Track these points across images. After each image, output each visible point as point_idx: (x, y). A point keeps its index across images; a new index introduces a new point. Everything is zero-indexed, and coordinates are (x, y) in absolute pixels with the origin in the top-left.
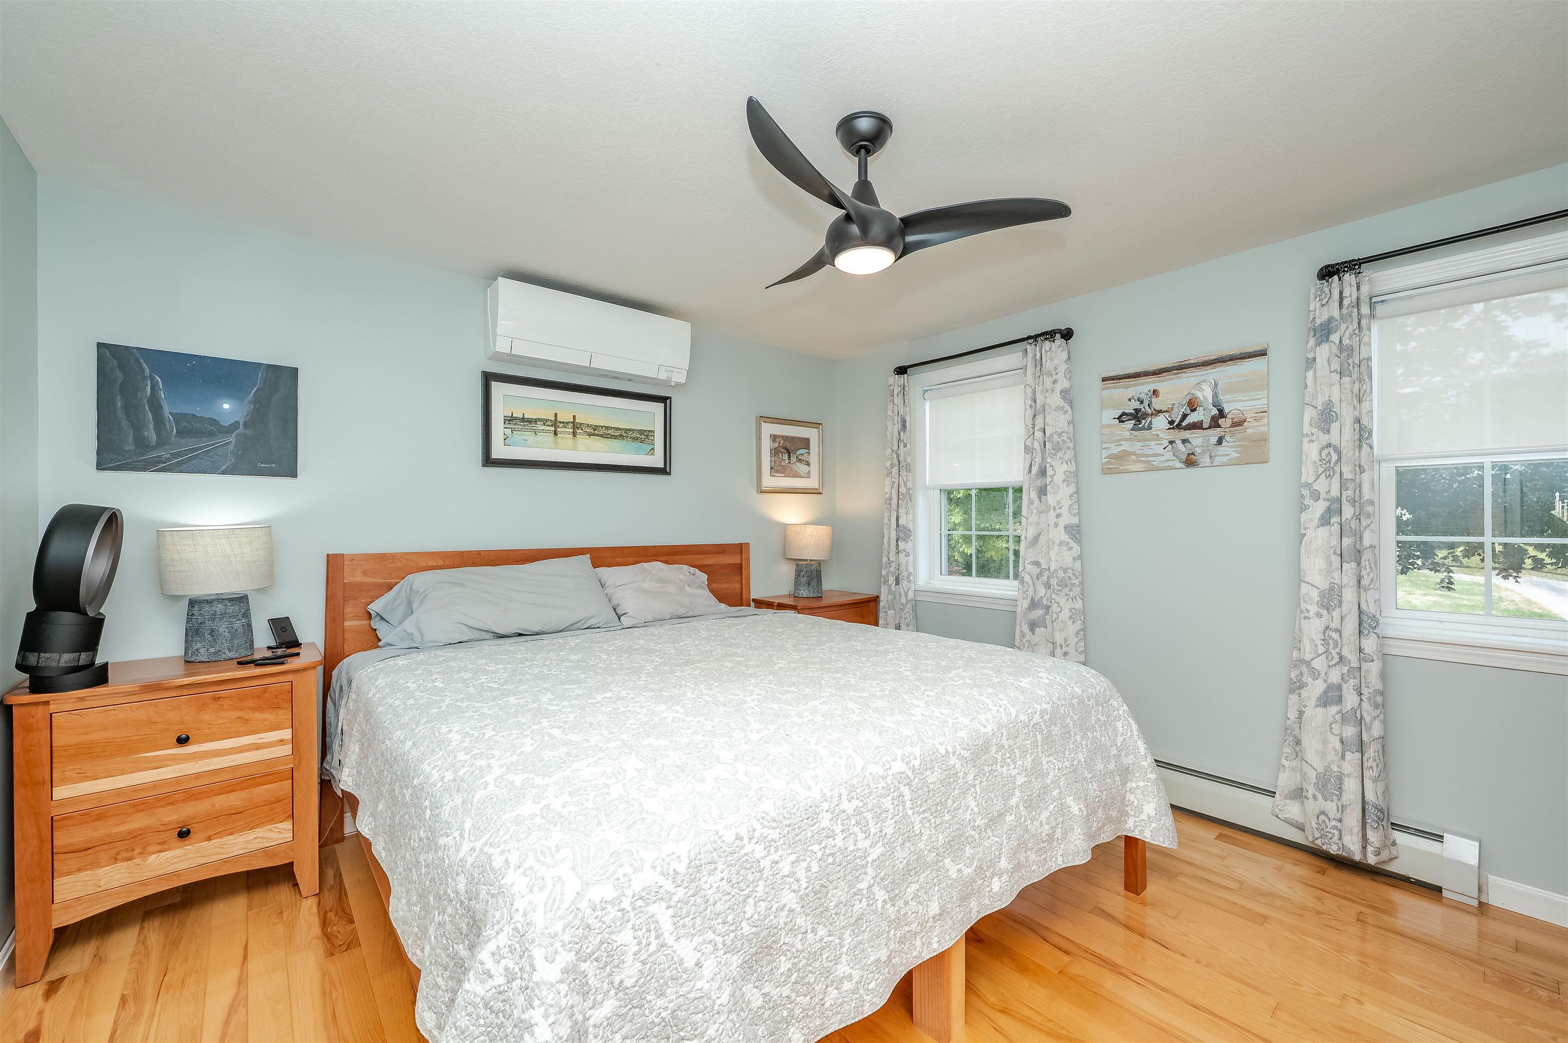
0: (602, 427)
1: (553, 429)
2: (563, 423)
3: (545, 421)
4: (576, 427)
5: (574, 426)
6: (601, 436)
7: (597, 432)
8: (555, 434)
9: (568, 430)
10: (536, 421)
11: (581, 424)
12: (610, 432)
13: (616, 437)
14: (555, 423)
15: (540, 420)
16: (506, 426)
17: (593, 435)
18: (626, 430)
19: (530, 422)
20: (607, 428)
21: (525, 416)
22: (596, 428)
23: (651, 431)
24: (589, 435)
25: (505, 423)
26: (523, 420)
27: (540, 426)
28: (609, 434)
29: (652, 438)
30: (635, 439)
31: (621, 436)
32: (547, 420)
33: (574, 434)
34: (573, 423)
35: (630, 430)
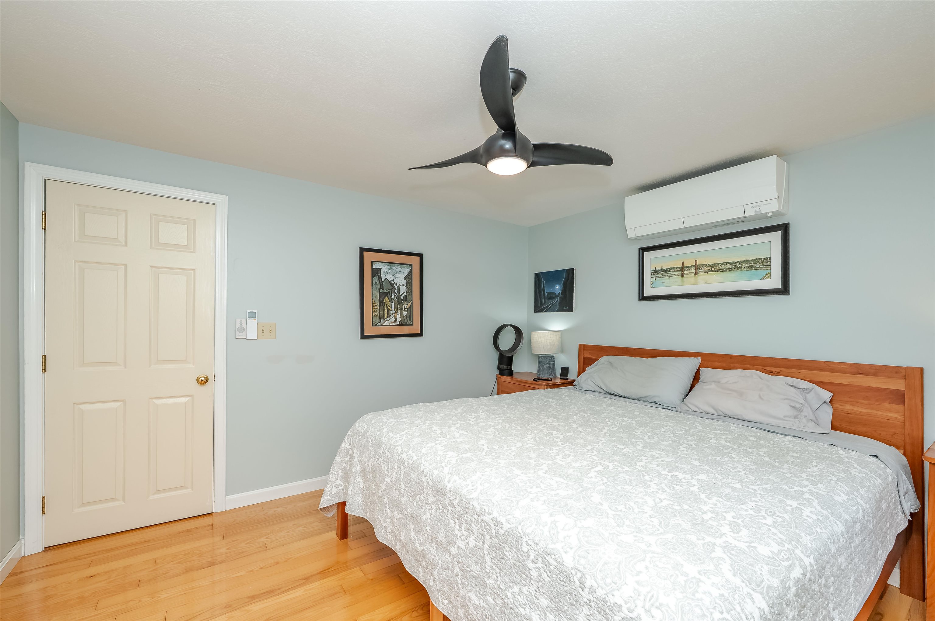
0: (718, 264)
1: (681, 272)
2: (687, 267)
3: (675, 269)
4: (697, 268)
5: (695, 267)
6: (718, 271)
7: (713, 268)
8: (682, 275)
9: (691, 271)
10: (669, 270)
11: (701, 265)
12: (725, 266)
13: (730, 270)
14: (682, 269)
15: (672, 268)
16: (652, 276)
17: (711, 271)
18: (740, 263)
19: (666, 271)
20: (723, 264)
21: (663, 268)
22: (712, 266)
23: (767, 258)
24: (707, 272)
25: (651, 275)
26: (662, 270)
27: (672, 272)
28: (724, 268)
29: (768, 264)
30: (748, 268)
31: (736, 268)
32: (676, 268)
33: (696, 273)
34: (695, 266)
35: (744, 261)
